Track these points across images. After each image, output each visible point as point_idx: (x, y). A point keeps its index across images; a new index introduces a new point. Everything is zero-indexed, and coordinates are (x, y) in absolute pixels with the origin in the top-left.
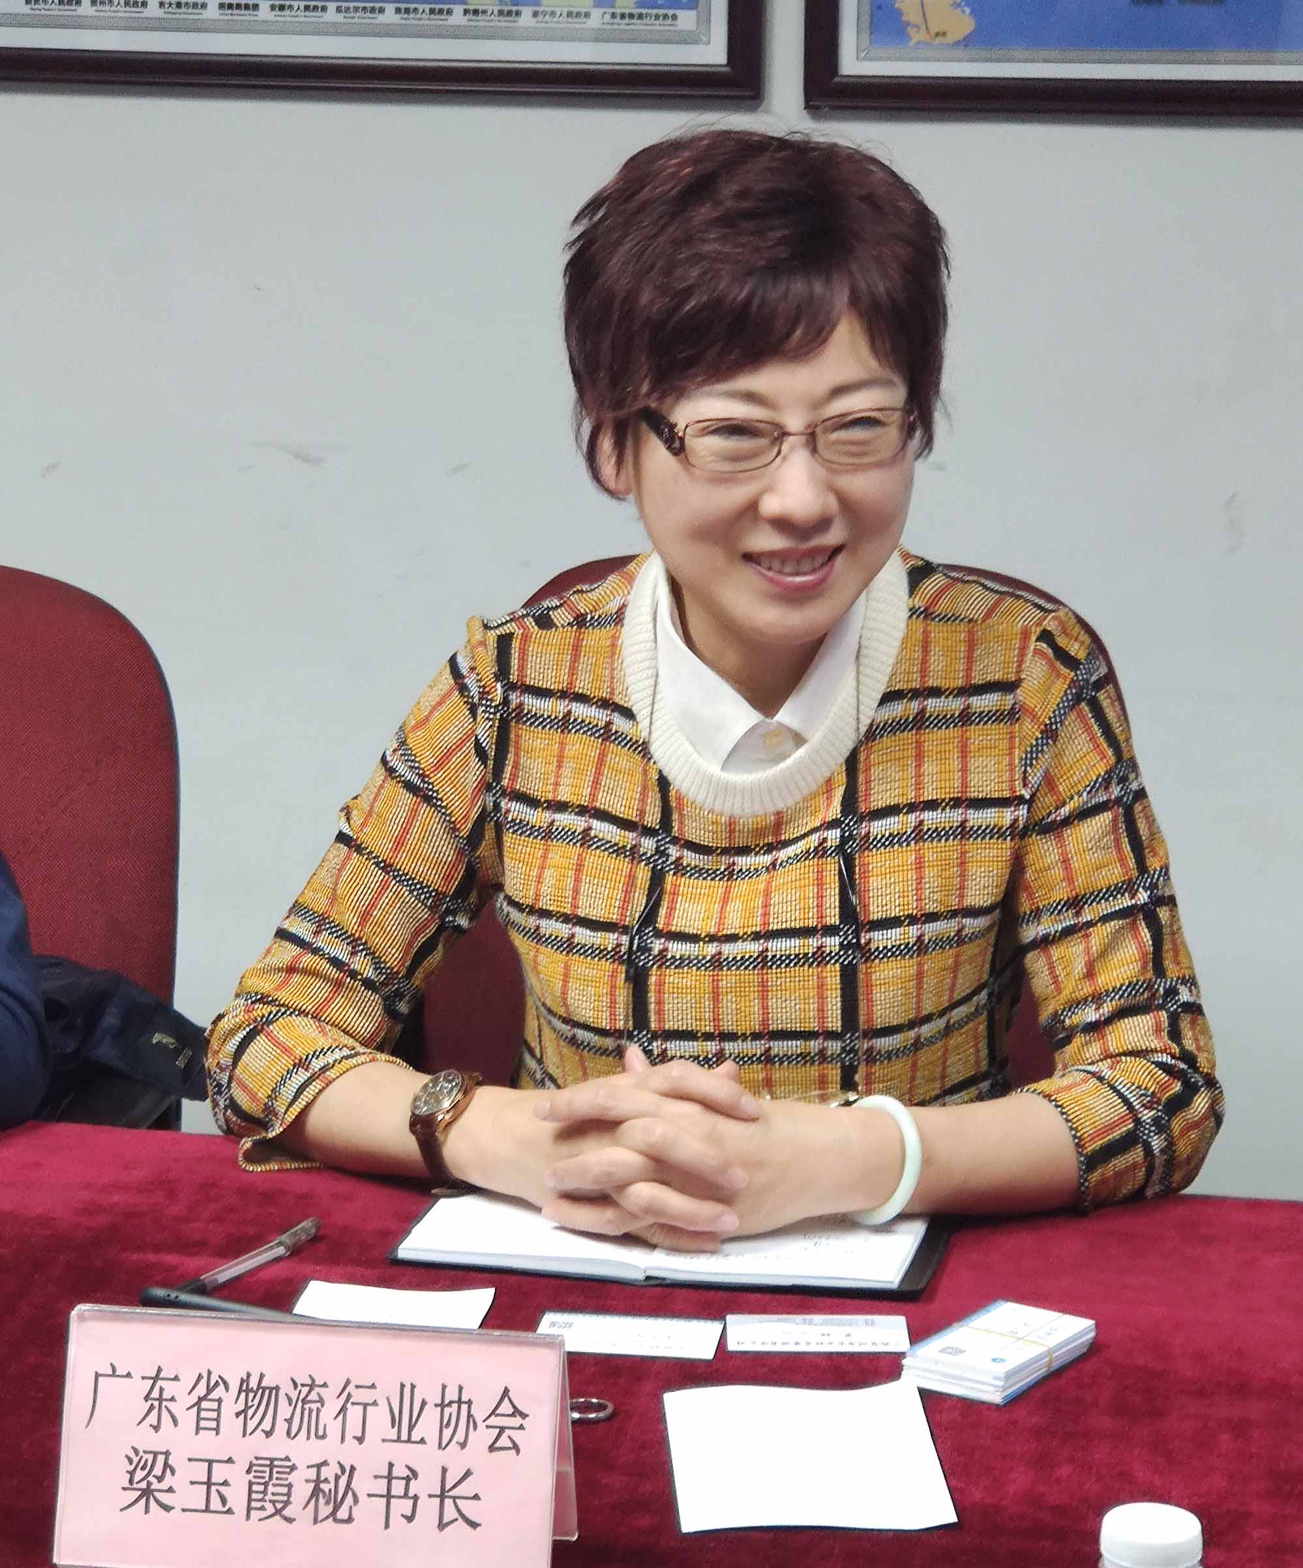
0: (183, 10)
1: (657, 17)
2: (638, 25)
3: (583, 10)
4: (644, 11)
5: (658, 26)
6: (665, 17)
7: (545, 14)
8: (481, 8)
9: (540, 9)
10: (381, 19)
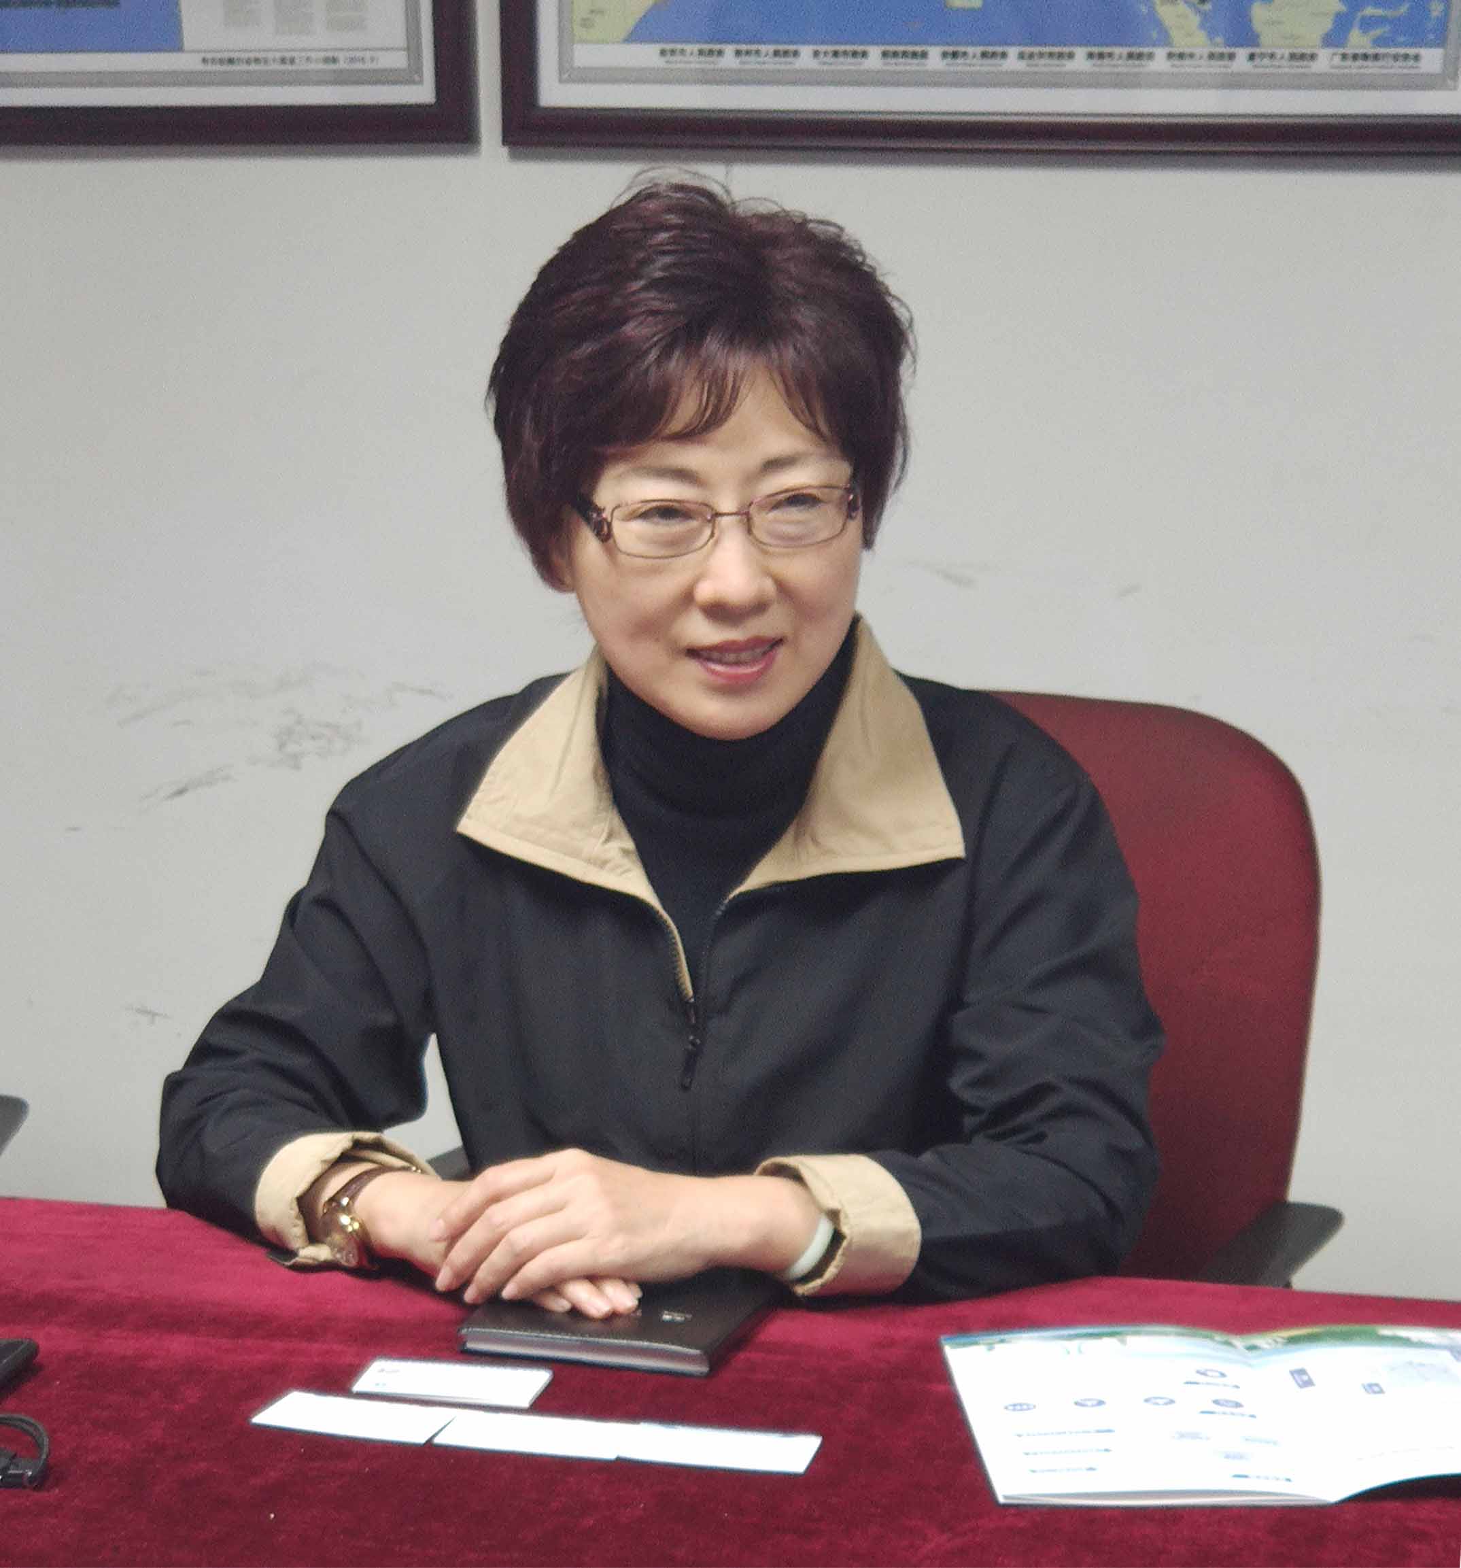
0: (841, 59)
1: (1396, 57)
2: (1372, 68)
3: (1308, 51)
4: (1382, 51)
5: (1397, 68)
6: (1406, 57)
7: (1263, 55)
8: (1187, 50)
9: (1257, 50)
10: (1070, 66)
